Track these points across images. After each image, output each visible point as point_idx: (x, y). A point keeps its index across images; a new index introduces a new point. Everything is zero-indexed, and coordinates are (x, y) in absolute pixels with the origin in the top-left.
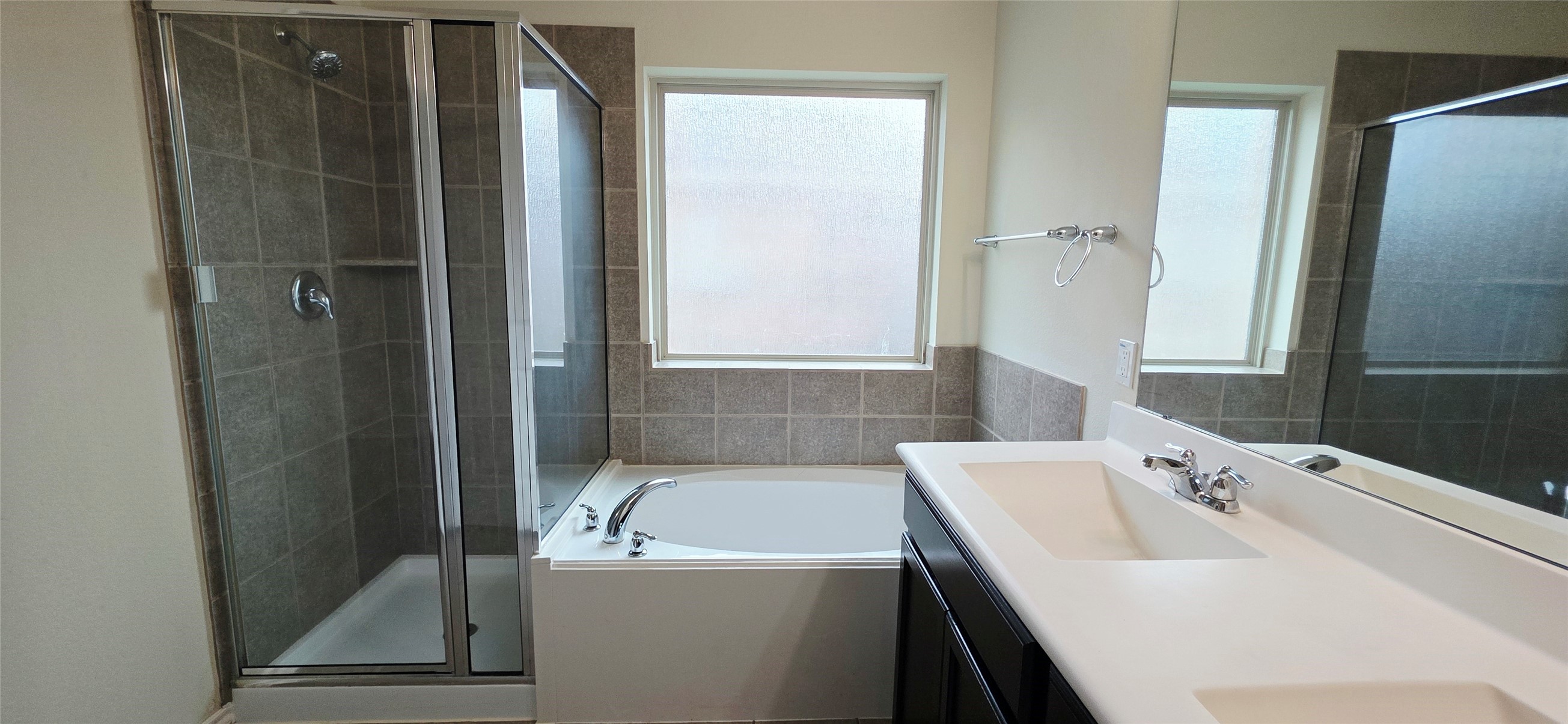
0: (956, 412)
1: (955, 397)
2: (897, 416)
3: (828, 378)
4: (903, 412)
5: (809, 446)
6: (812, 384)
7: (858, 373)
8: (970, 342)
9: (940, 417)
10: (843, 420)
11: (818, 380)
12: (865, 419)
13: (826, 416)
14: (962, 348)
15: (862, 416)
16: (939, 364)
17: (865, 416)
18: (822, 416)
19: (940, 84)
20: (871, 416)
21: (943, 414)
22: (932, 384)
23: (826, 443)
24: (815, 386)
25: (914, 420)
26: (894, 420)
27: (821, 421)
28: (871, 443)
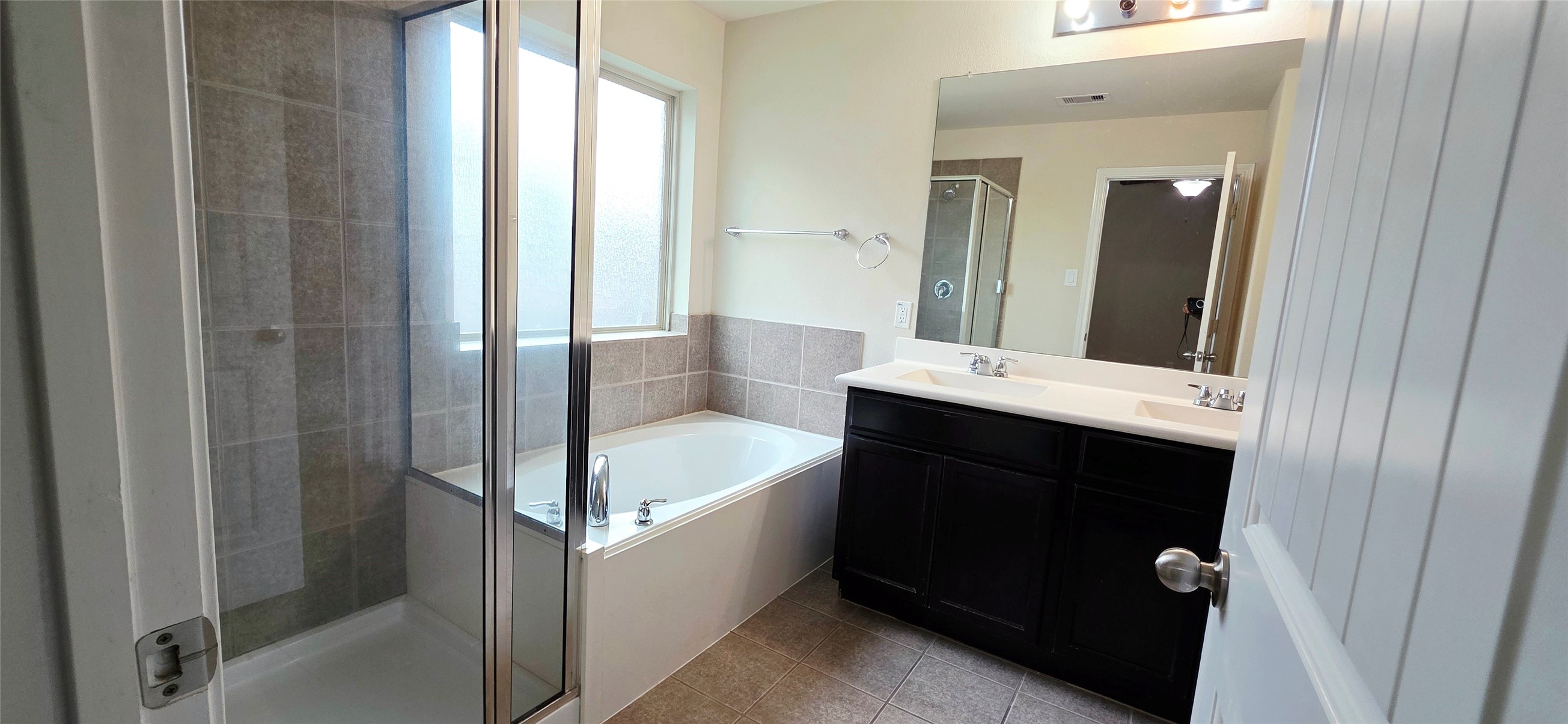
0: (700, 369)
1: (699, 356)
2: (666, 377)
3: (621, 347)
4: (670, 373)
5: (606, 414)
6: (609, 355)
7: (641, 341)
8: (708, 311)
9: (691, 373)
10: (631, 385)
11: (613, 350)
12: (645, 383)
13: (619, 384)
14: (704, 316)
15: (644, 380)
16: (691, 330)
17: (646, 380)
18: (615, 385)
19: (680, 92)
20: (650, 379)
21: (692, 371)
22: (687, 347)
23: (618, 410)
24: (611, 356)
25: (676, 378)
26: (663, 381)
27: (615, 389)
28: (649, 403)
